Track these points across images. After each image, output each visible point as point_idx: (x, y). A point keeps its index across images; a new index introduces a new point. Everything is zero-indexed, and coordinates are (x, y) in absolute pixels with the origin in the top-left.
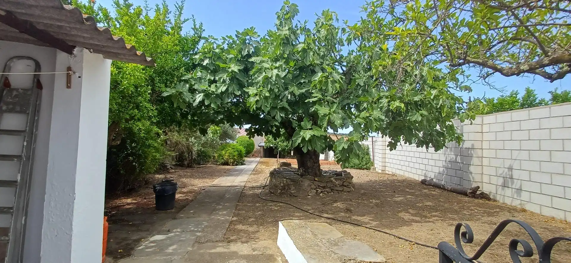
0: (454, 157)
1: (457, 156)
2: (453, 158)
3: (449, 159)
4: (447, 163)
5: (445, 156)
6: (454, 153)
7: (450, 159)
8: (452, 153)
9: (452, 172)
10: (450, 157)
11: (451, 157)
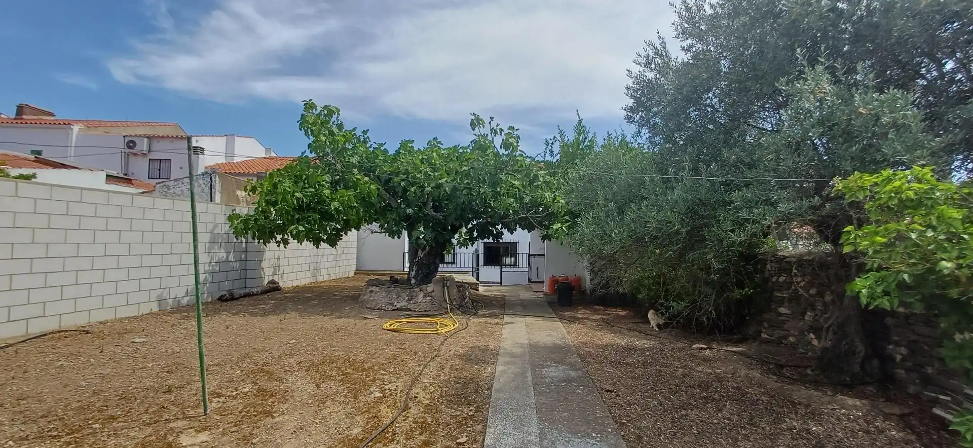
0: (225, 255)
1: (228, 253)
2: (223, 257)
3: (217, 259)
4: (213, 266)
5: (209, 255)
6: (225, 250)
7: (219, 259)
8: (222, 251)
9: (221, 277)
10: (219, 257)
11: (221, 257)
